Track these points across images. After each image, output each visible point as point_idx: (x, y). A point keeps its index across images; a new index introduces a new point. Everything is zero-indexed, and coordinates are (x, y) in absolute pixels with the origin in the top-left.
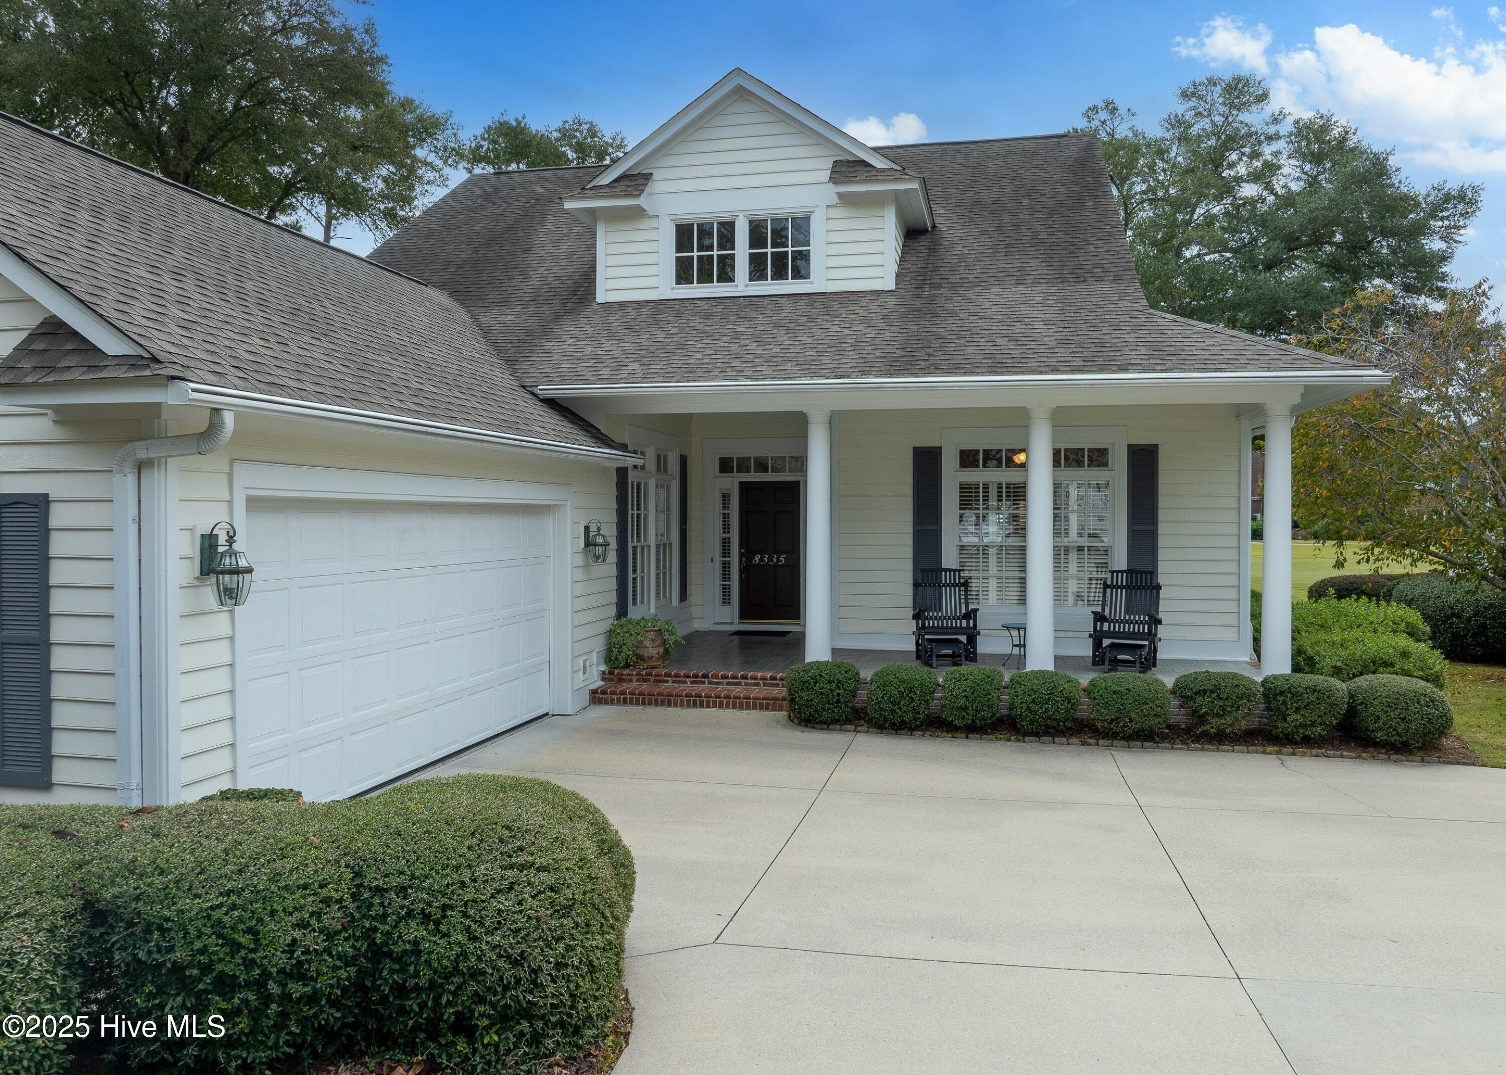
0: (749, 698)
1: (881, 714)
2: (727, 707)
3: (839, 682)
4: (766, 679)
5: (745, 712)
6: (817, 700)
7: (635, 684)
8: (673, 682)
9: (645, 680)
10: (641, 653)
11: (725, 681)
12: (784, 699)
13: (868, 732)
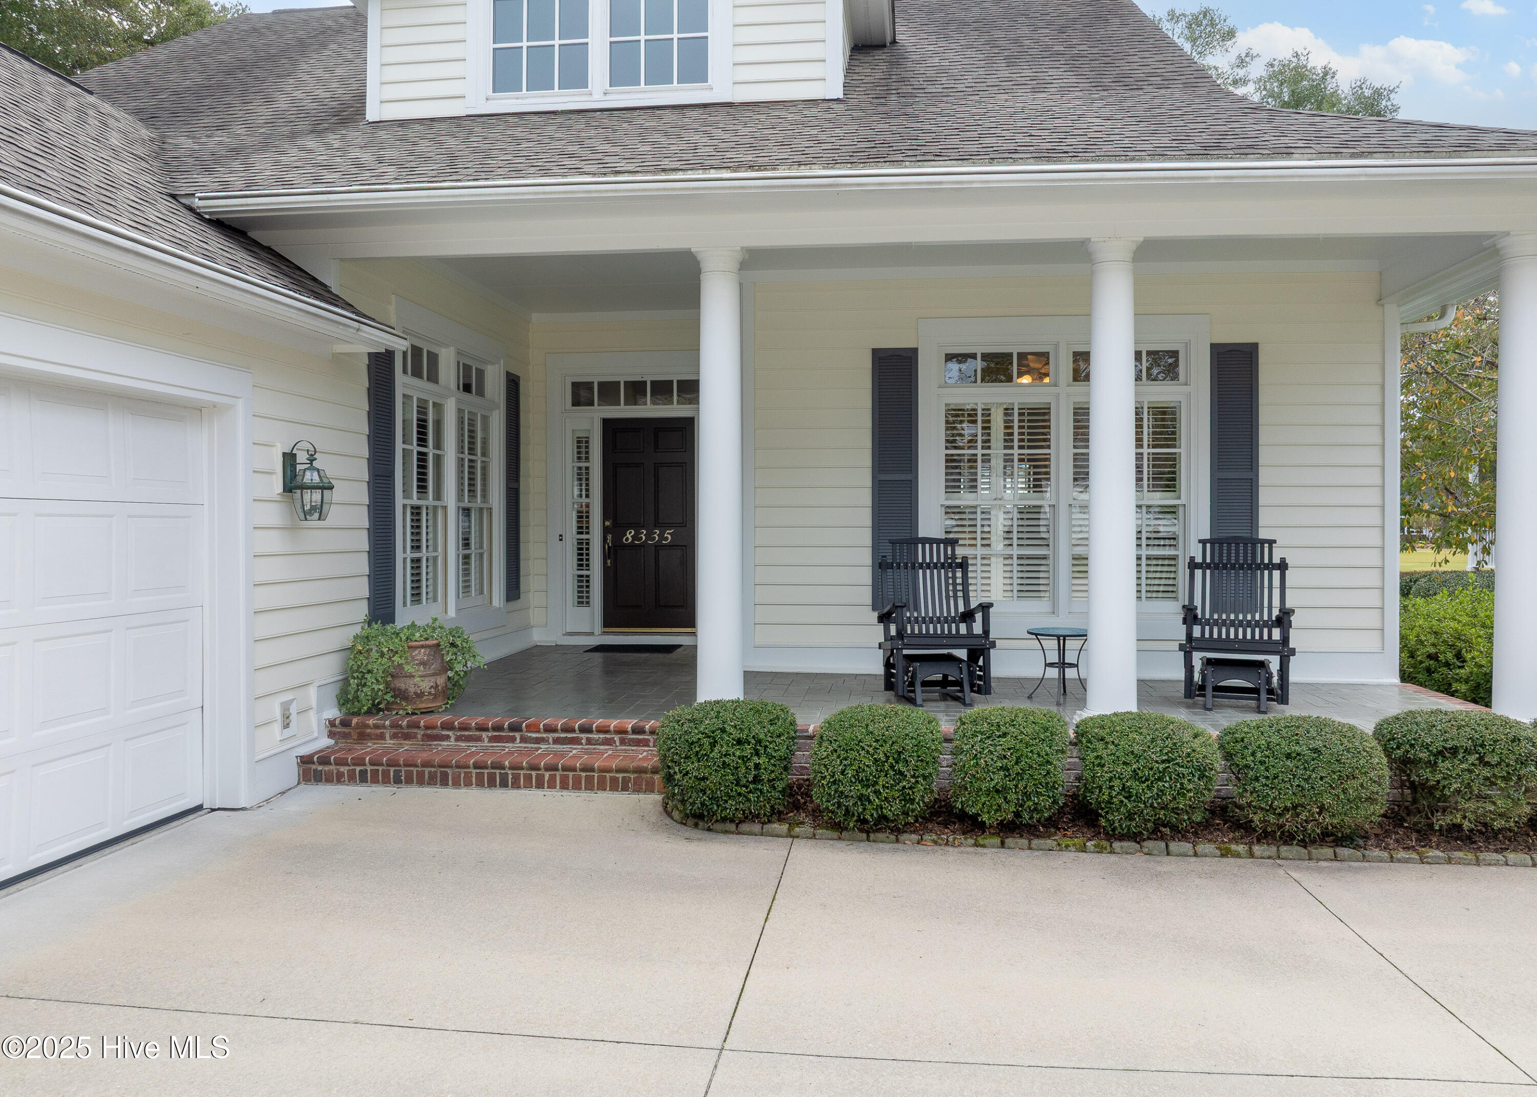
0: (592, 770)
1: (839, 805)
2: (552, 786)
3: (759, 742)
4: (626, 732)
5: (584, 795)
6: (715, 778)
7: (389, 742)
8: (458, 739)
9: (407, 737)
10: (403, 686)
11: (551, 736)
12: (655, 771)
13: (814, 837)
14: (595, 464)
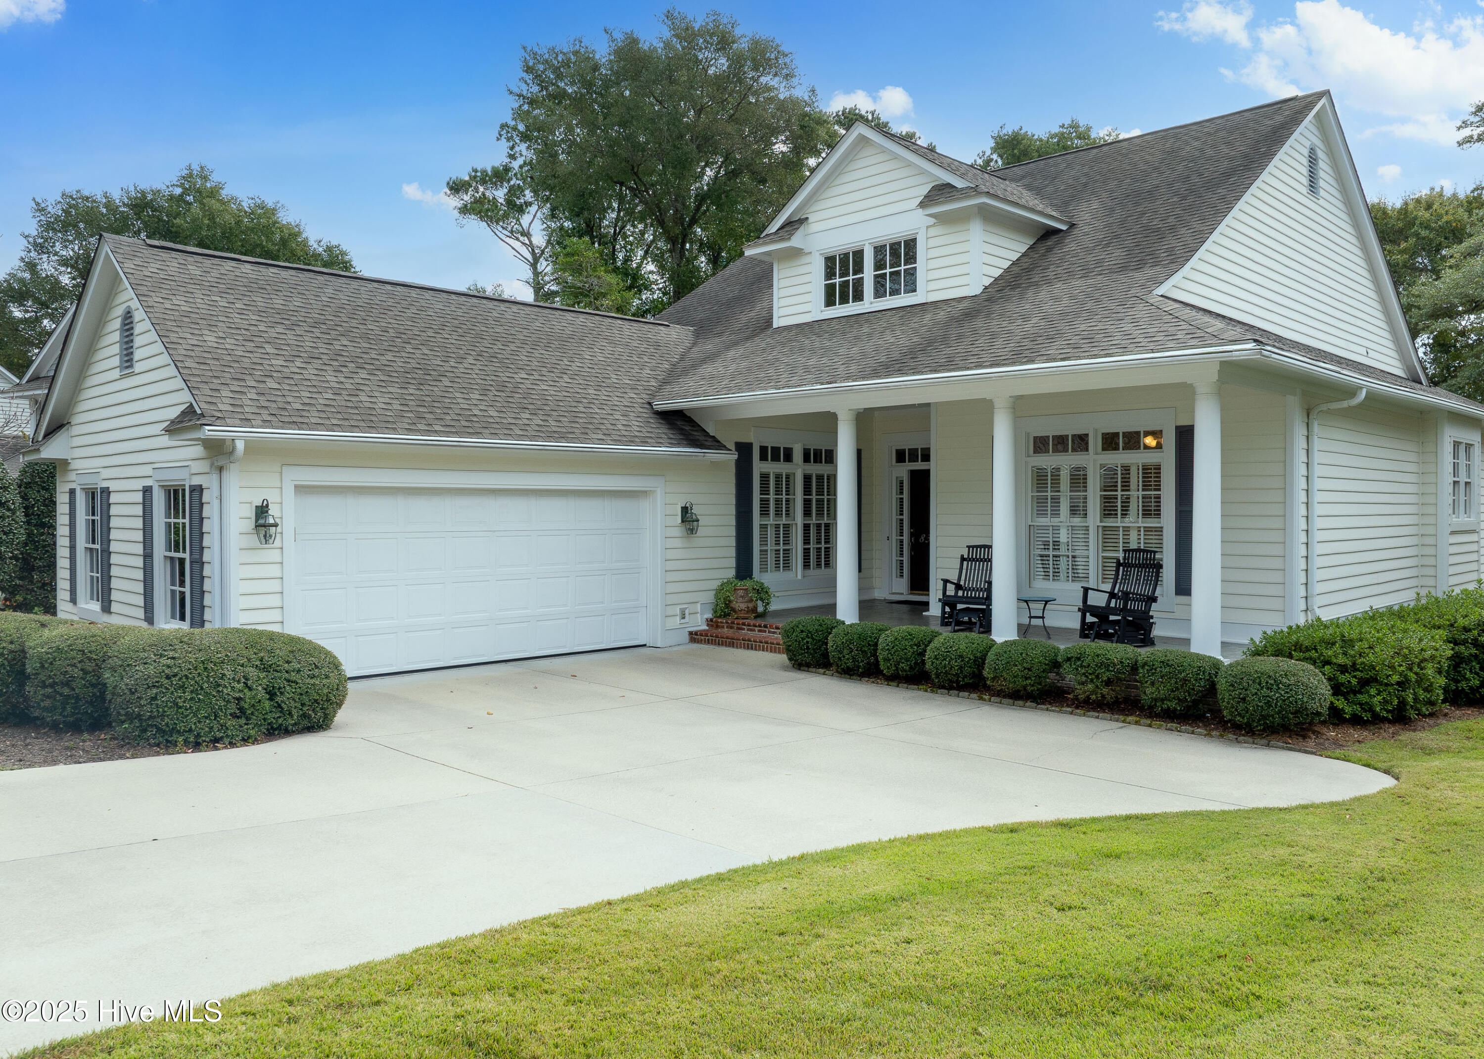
2: (767, 650)
7: (725, 630)
8: (747, 629)
9: (732, 628)
10: (734, 606)
14: (906, 496)
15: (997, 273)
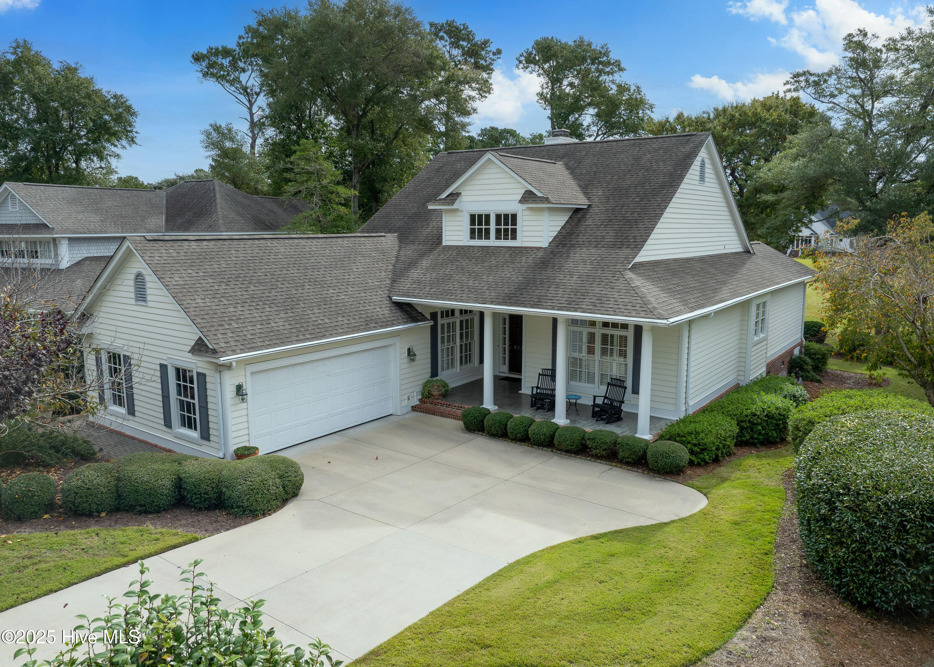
5: (456, 421)
7: (428, 405)
8: (440, 406)
9: (432, 404)
10: (432, 393)
11: (456, 407)
13: (485, 436)
14: (507, 326)
15: (555, 234)
